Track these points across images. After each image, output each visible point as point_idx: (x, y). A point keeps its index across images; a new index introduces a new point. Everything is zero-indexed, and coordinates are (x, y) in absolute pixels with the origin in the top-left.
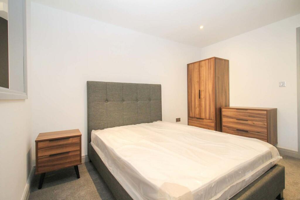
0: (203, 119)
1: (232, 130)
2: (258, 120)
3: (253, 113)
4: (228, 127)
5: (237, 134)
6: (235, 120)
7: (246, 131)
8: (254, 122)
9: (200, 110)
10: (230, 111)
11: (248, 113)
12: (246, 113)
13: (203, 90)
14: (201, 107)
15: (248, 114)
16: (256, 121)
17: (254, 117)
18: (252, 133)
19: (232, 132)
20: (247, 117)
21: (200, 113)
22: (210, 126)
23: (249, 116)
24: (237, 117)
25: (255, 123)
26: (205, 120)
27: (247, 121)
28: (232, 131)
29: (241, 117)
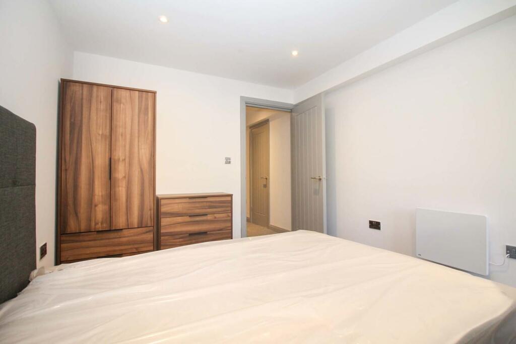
0: (122, 229)
1: (179, 238)
2: (221, 211)
3: (215, 202)
4: (172, 235)
5: (189, 242)
6: (185, 217)
7: (204, 233)
8: (215, 215)
9: (110, 209)
10: (177, 203)
11: (207, 202)
12: (205, 203)
13: (121, 160)
14: (116, 200)
15: (208, 204)
16: (219, 213)
17: (215, 207)
18: (213, 234)
19: (179, 242)
20: (205, 209)
21: (111, 217)
22: (142, 242)
23: (210, 207)
24: (189, 211)
25: (217, 217)
26: (125, 232)
27: (206, 215)
28: (181, 240)
29: (198, 211)
